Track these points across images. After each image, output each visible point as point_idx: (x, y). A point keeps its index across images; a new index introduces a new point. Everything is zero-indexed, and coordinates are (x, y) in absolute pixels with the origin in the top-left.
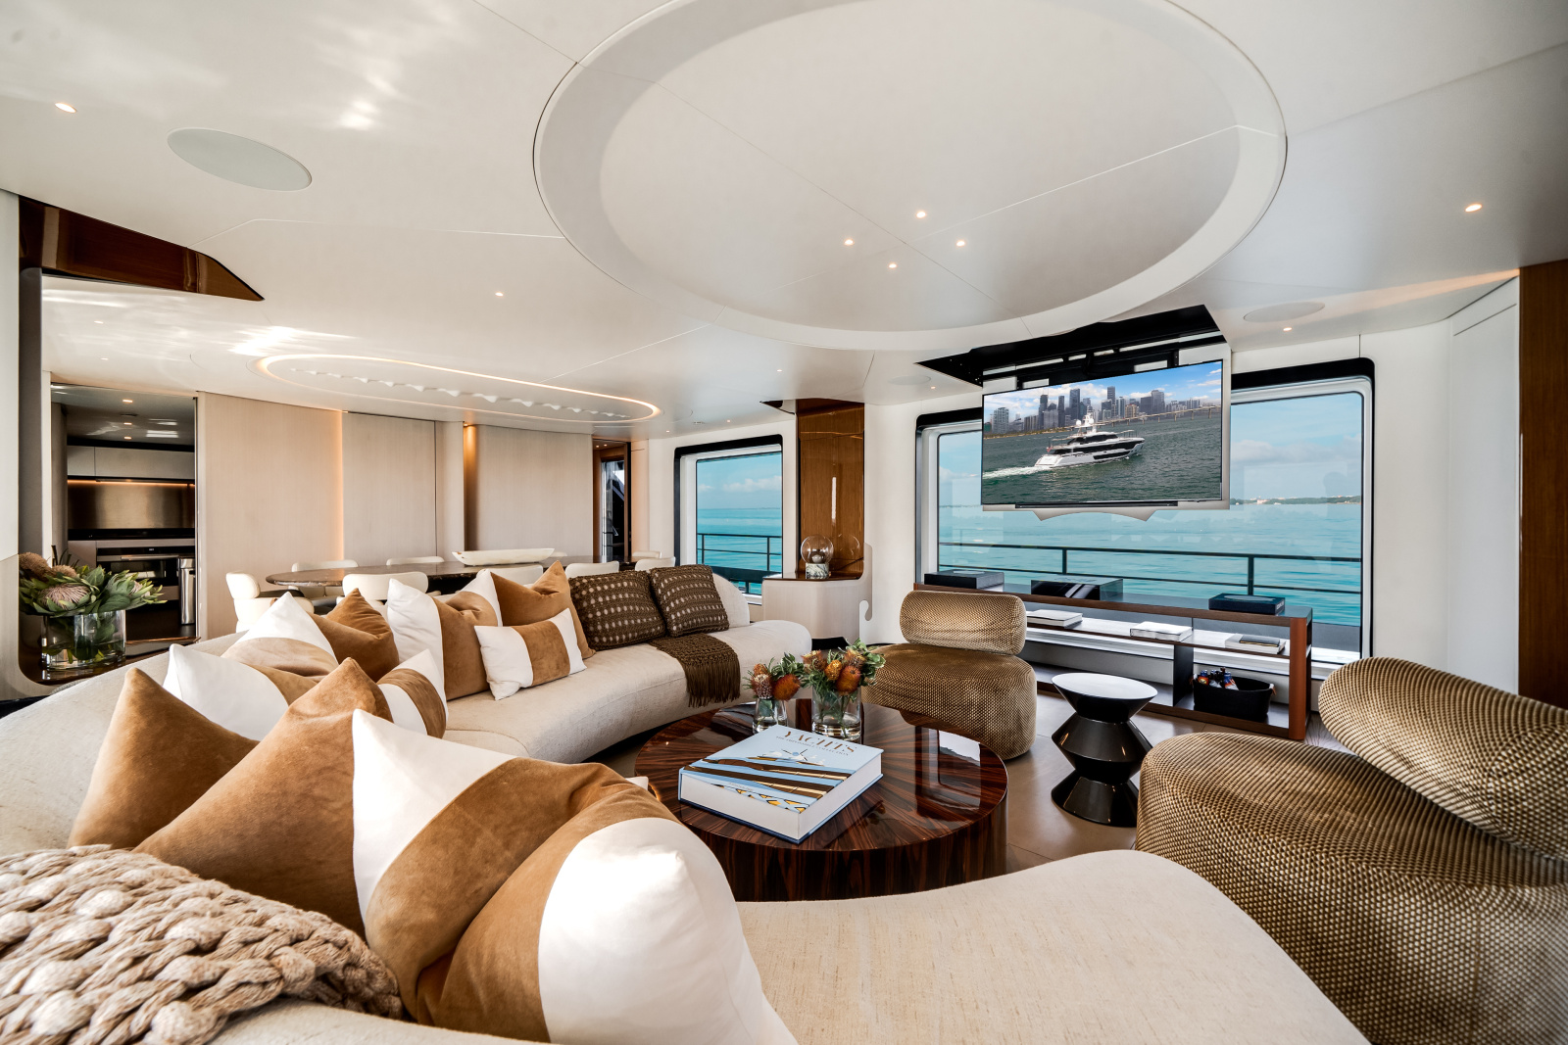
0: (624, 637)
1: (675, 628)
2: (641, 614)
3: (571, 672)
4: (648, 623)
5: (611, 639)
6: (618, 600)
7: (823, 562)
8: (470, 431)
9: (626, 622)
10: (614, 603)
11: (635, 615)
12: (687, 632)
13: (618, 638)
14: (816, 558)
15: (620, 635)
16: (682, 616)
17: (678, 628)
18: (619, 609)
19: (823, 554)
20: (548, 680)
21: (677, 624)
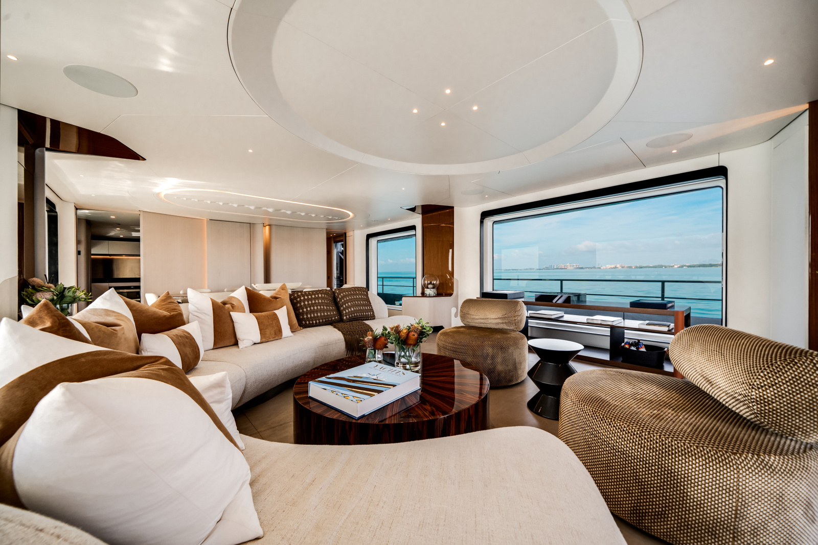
0: (318, 321)
1: (345, 318)
2: (327, 311)
3: (283, 336)
4: (331, 315)
5: (311, 322)
6: (315, 303)
7: (433, 288)
8: (267, 228)
9: (319, 314)
10: (313, 305)
11: (324, 311)
12: (351, 320)
13: (314, 322)
14: (430, 286)
15: (316, 320)
16: (349, 311)
17: (346, 318)
18: (316, 308)
19: (434, 284)
20: (270, 340)
21: (346, 316)
